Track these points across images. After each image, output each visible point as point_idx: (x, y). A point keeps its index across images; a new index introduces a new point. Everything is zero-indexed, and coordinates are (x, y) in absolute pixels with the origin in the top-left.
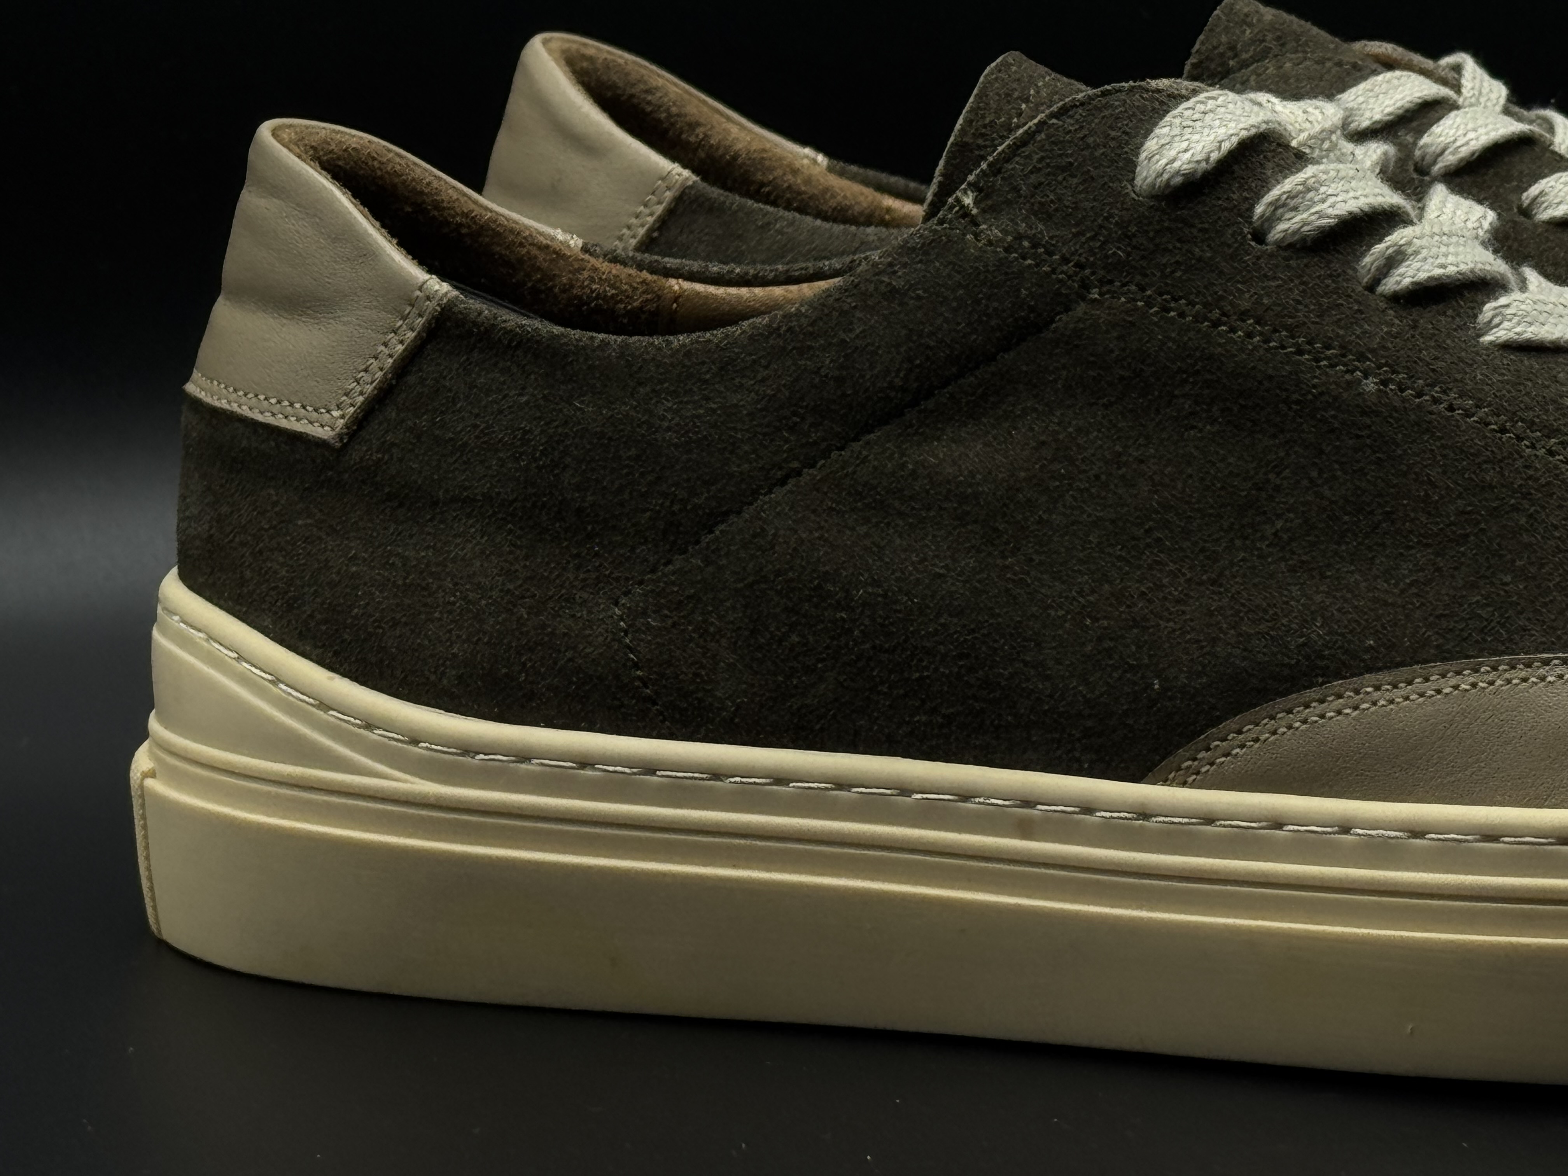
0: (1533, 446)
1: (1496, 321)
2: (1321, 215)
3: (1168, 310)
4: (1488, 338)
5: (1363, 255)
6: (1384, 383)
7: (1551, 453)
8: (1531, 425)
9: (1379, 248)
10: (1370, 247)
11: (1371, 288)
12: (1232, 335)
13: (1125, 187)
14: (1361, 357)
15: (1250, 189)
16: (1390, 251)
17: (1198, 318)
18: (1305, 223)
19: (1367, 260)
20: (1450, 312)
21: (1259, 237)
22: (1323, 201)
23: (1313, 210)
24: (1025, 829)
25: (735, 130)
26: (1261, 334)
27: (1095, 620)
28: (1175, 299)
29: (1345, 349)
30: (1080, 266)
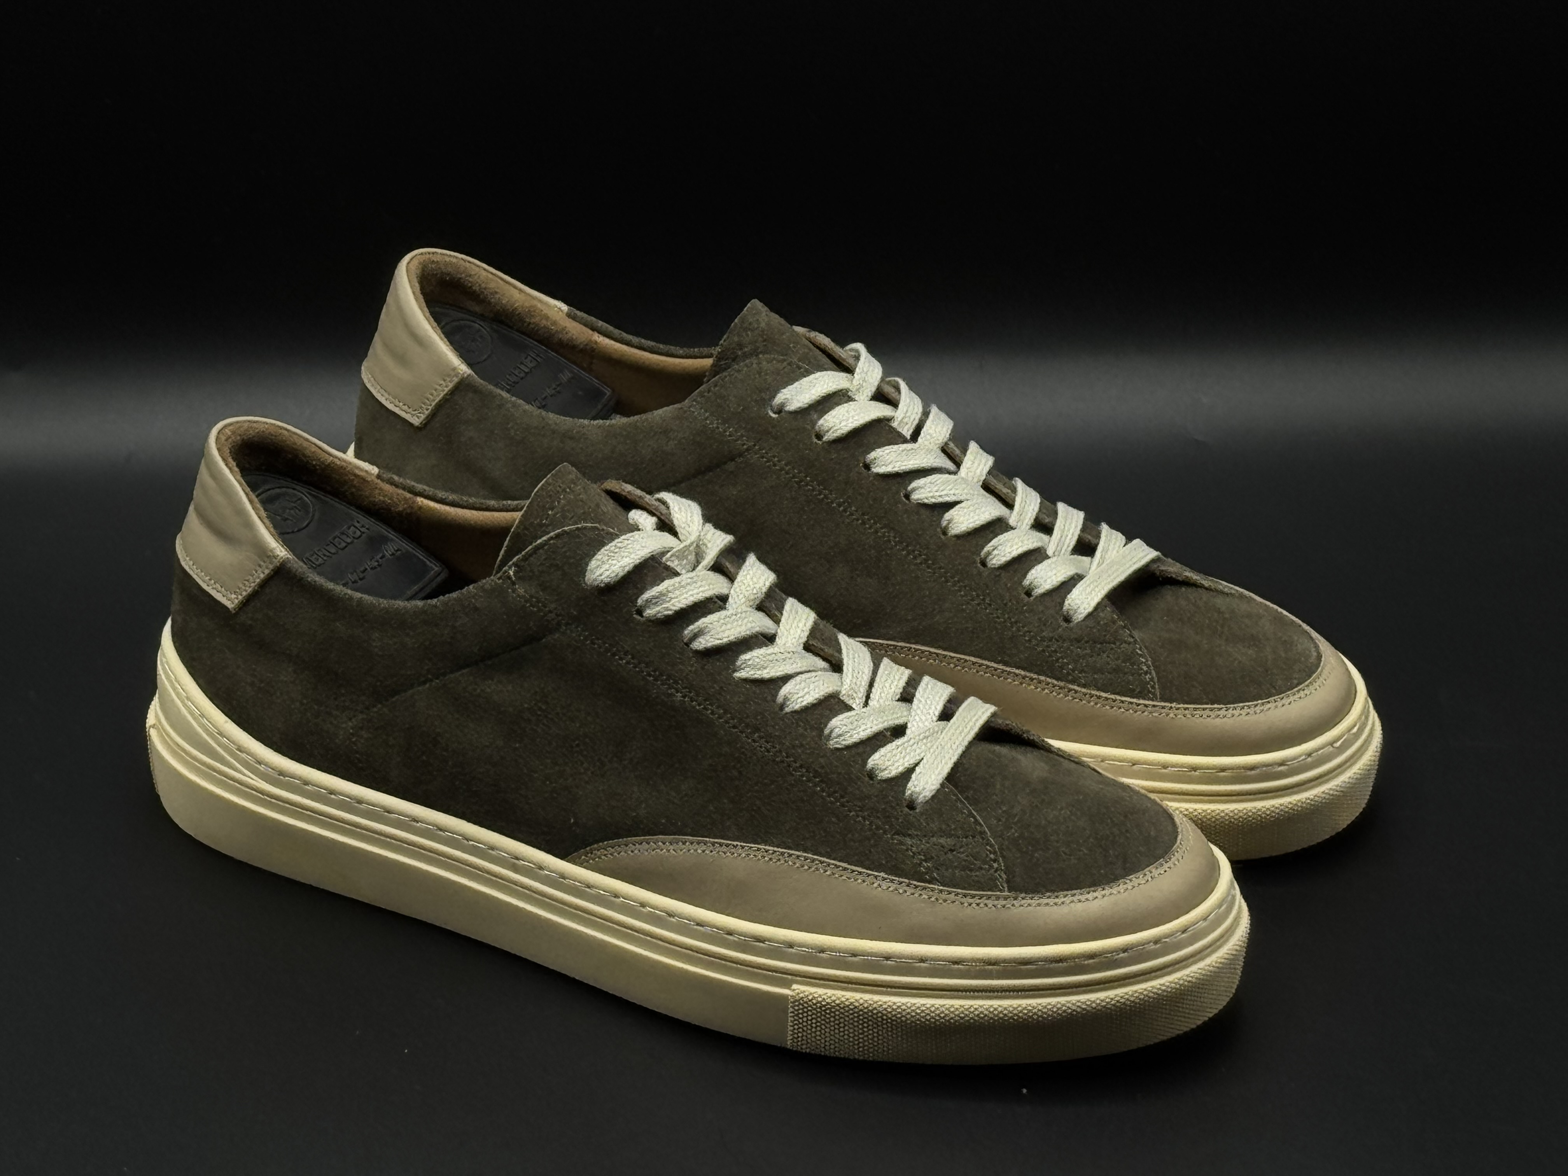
0: (747, 737)
1: (742, 667)
2: (667, 609)
3: (594, 644)
4: (737, 675)
5: (684, 628)
6: (684, 697)
7: (754, 741)
8: (747, 726)
9: (691, 627)
10: (688, 626)
11: (687, 644)
12: (621, 662)
13: (580, 581)
14: (676, 682)
15: (637, 588)
16: (696, 630)
17: (607, 651)
18: (659, 612)
19: (686, 632)
20: (722, 660)
21: (640, 612)
22: (669, 602)
23: (663, 606)
24: (516, 869)
25: (516, 295)
26: (633, 663)
27: (551, 783)
28: (598, 639)
29: (669, 677)
30: (557, 615)
